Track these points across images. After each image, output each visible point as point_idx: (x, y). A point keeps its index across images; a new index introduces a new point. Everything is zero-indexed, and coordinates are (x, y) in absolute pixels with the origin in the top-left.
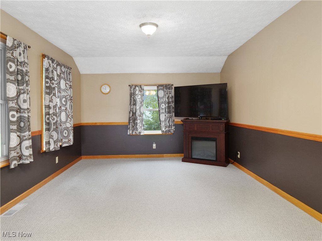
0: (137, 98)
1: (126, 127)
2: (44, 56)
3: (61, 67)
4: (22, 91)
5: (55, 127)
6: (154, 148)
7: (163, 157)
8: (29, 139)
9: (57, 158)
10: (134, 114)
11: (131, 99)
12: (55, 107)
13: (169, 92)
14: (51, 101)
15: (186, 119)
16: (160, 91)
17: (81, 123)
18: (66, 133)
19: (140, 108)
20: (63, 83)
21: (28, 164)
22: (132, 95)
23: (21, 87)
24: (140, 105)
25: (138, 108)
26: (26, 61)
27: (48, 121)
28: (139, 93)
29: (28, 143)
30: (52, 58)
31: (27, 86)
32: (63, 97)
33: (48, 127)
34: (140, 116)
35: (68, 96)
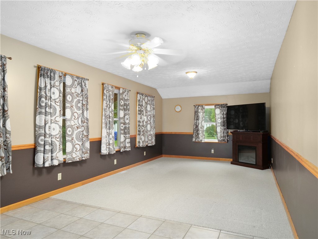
0: (199, 115)
1: (191, 136)
2: (138, 93)
3: (148, 97)
4: (126, 114)
5: (143, 133)
6: (212, 153)
7: (219, 160)
8: (129, 138)
9: (145, 152)
10: (197, 126)
11: (195, 116)
12: (143, 122)
13: (224, 110)
14: (141, 118)
15: (235, 131)
16: (217, 109)
17: (162, 132)
18: (150, 138)
19: (202, 122)
20: (149, 106)
21: (128, 151)
22: (196, 113)
23: (126, 112)
24: (202, 120)
25: (200, 122)
26: (128, 98)
27: (139, 130)
28: (201, 111)
29: (128, 140)
30: (142, 94)
31: (128, 111)
32: (149, 116)
33: (139, 133)
34: (202, 128)
35: (152, 115)
